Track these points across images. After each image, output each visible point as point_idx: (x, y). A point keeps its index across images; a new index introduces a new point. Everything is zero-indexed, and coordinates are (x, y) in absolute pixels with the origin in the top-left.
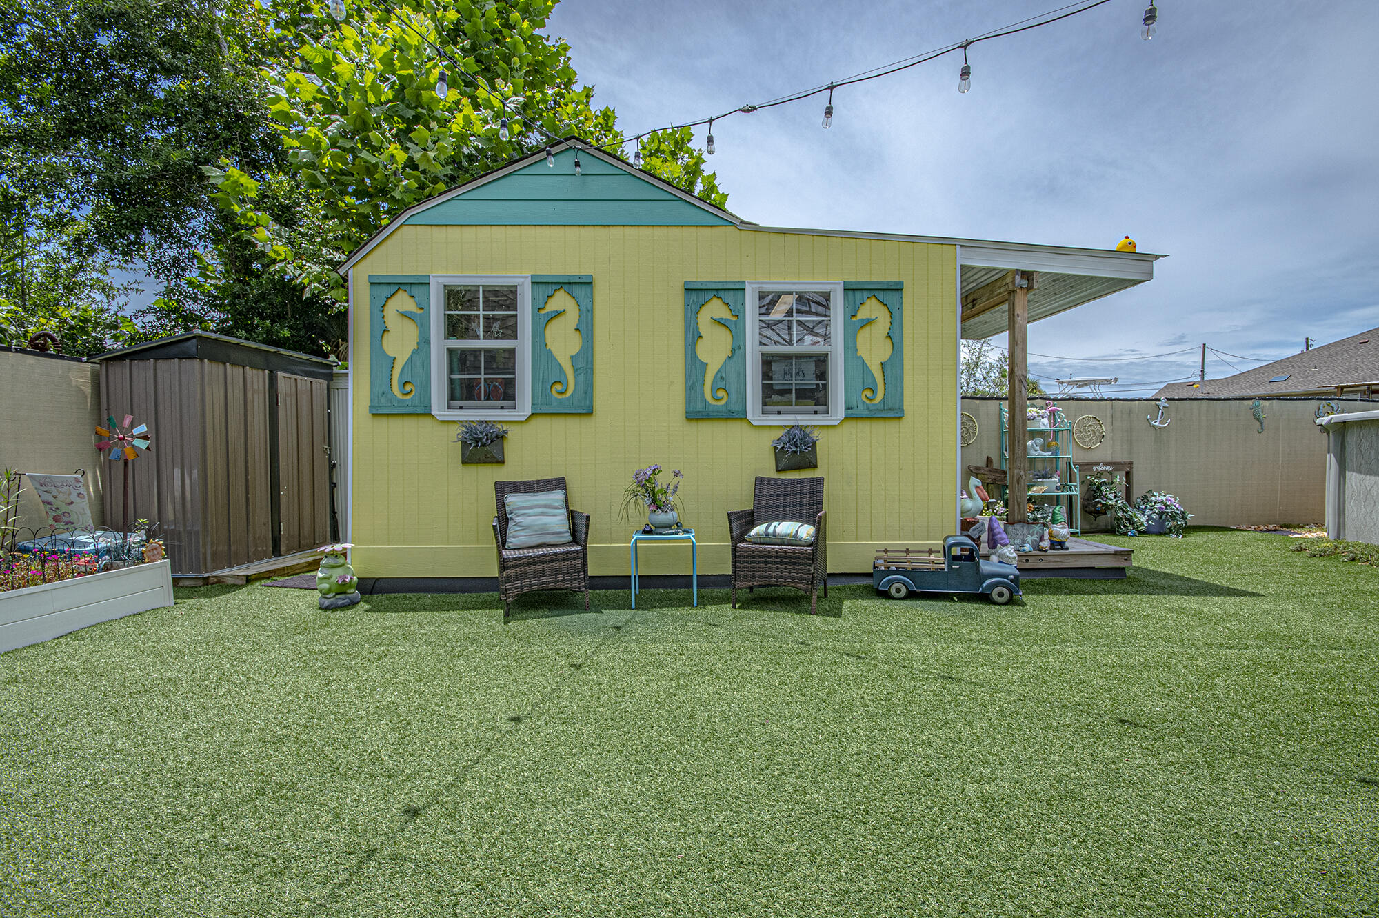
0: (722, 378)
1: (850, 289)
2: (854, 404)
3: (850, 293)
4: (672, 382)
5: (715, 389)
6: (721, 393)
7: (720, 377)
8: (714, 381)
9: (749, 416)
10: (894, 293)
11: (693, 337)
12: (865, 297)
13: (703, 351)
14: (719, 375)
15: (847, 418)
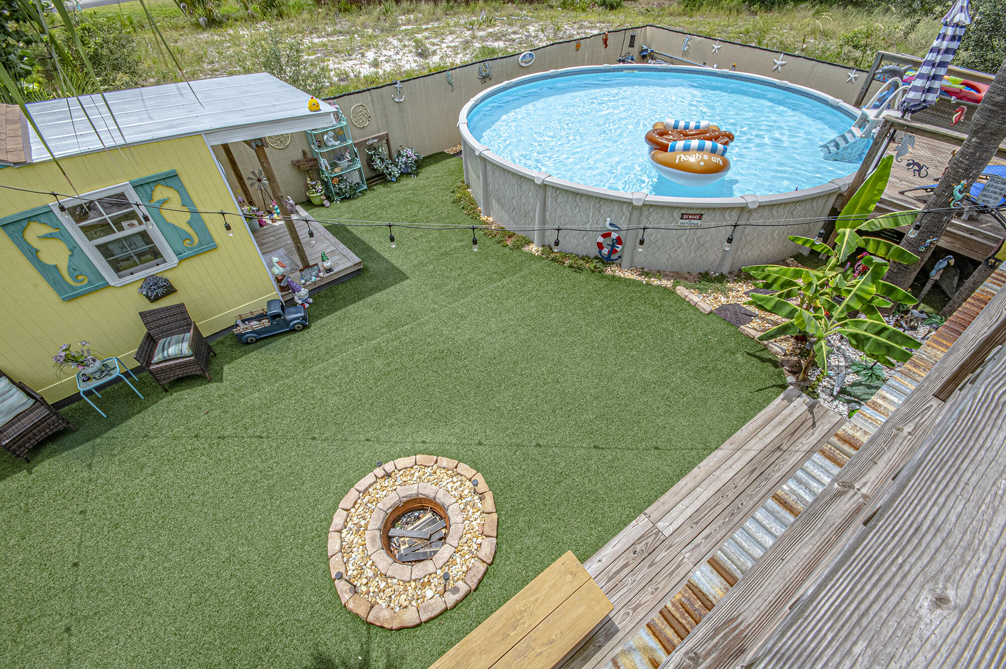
0: (75, 270)
1: (137, 186)
2: (181, 250)
3: (140, 188)
4: (36, 285)
5: (75, 278)
6: (80, 278)
7: (72, 270)
8: (70, 273)
9: (112, 284)
10: (173, 179)
11: (32, 255)
12: (152, 187)
13: (47, 257)
14: (71, 270)
15: (181, 260)
